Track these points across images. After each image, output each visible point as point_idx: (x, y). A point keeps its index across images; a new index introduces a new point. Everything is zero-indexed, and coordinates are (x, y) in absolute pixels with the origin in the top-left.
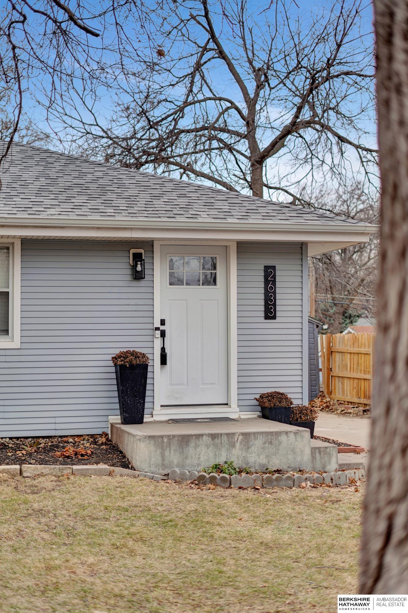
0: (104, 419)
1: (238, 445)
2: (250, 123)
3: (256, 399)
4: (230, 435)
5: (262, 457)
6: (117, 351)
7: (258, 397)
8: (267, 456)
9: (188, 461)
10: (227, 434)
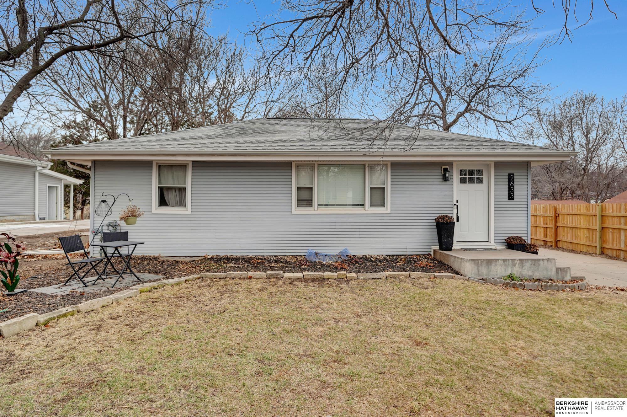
0: (429, 247)
1: (517, 265)
2: (443, 111)
3: (506, 240)
4: (513, 260)
5: (530, 272)
6: (438, 215)
7: (506, 238)
8: (533, 271)
9: (491, 273)
10: (512, 260)
